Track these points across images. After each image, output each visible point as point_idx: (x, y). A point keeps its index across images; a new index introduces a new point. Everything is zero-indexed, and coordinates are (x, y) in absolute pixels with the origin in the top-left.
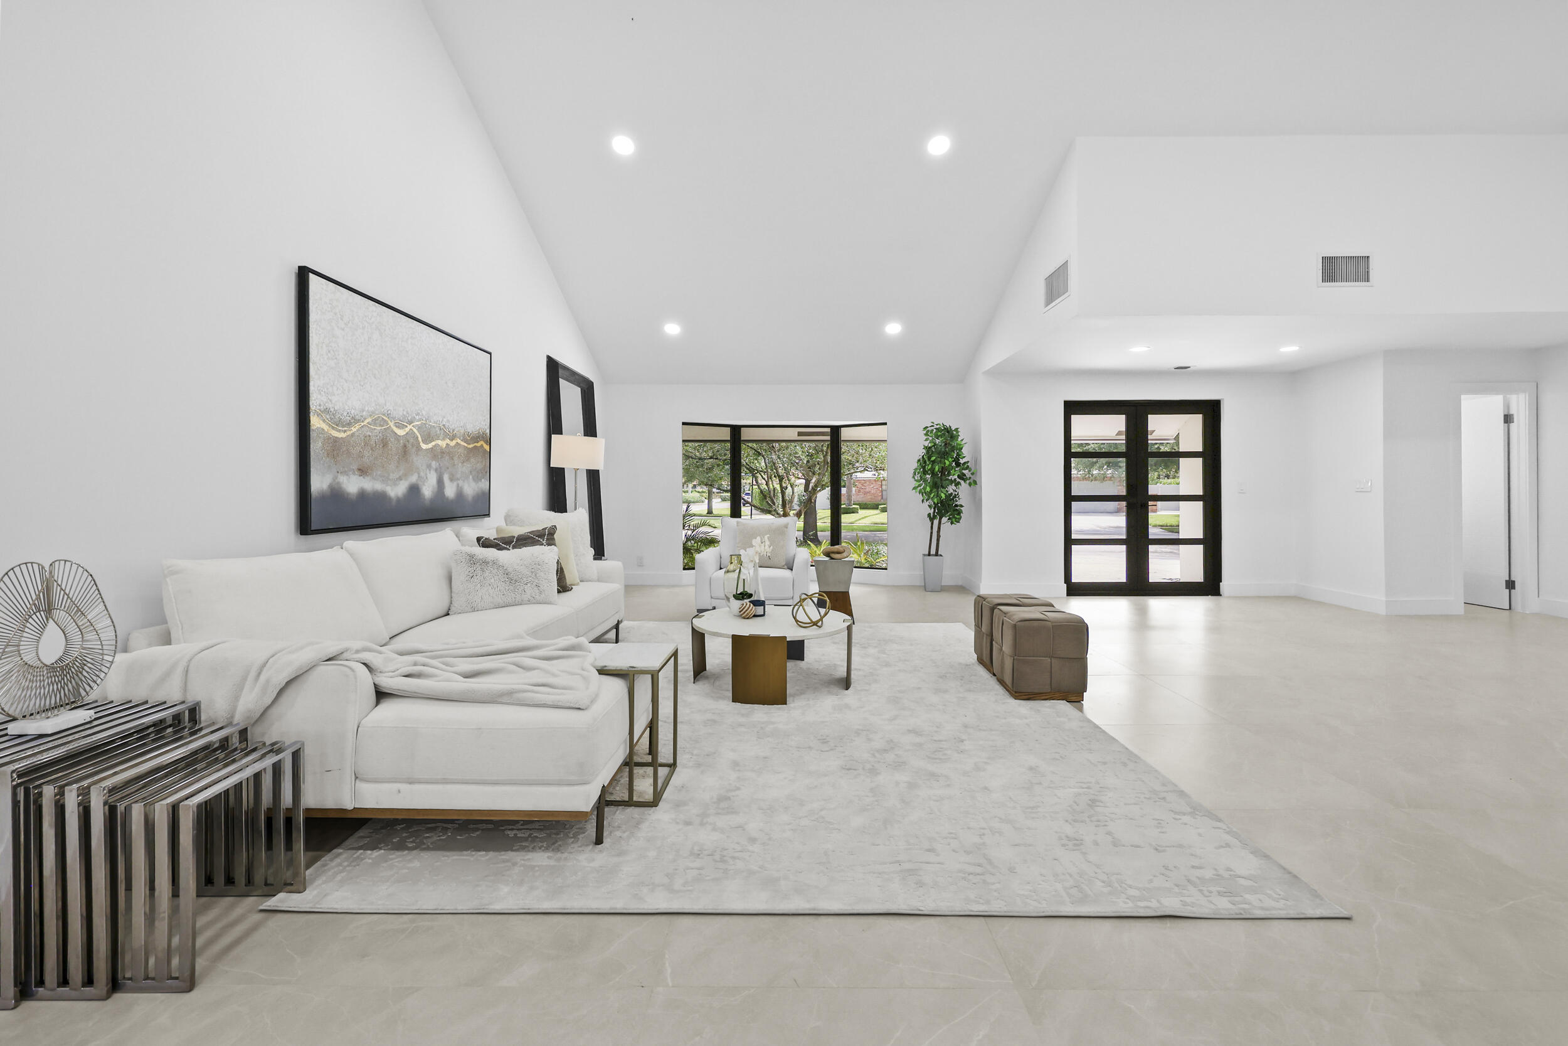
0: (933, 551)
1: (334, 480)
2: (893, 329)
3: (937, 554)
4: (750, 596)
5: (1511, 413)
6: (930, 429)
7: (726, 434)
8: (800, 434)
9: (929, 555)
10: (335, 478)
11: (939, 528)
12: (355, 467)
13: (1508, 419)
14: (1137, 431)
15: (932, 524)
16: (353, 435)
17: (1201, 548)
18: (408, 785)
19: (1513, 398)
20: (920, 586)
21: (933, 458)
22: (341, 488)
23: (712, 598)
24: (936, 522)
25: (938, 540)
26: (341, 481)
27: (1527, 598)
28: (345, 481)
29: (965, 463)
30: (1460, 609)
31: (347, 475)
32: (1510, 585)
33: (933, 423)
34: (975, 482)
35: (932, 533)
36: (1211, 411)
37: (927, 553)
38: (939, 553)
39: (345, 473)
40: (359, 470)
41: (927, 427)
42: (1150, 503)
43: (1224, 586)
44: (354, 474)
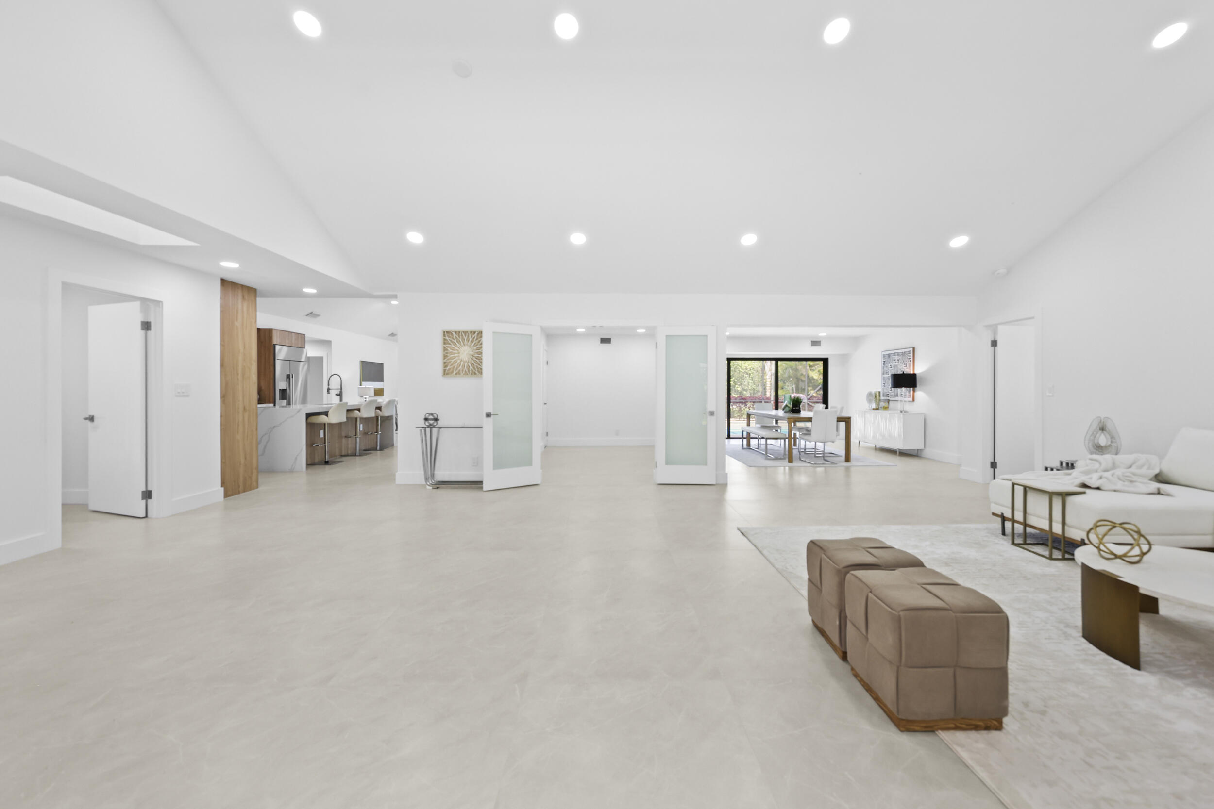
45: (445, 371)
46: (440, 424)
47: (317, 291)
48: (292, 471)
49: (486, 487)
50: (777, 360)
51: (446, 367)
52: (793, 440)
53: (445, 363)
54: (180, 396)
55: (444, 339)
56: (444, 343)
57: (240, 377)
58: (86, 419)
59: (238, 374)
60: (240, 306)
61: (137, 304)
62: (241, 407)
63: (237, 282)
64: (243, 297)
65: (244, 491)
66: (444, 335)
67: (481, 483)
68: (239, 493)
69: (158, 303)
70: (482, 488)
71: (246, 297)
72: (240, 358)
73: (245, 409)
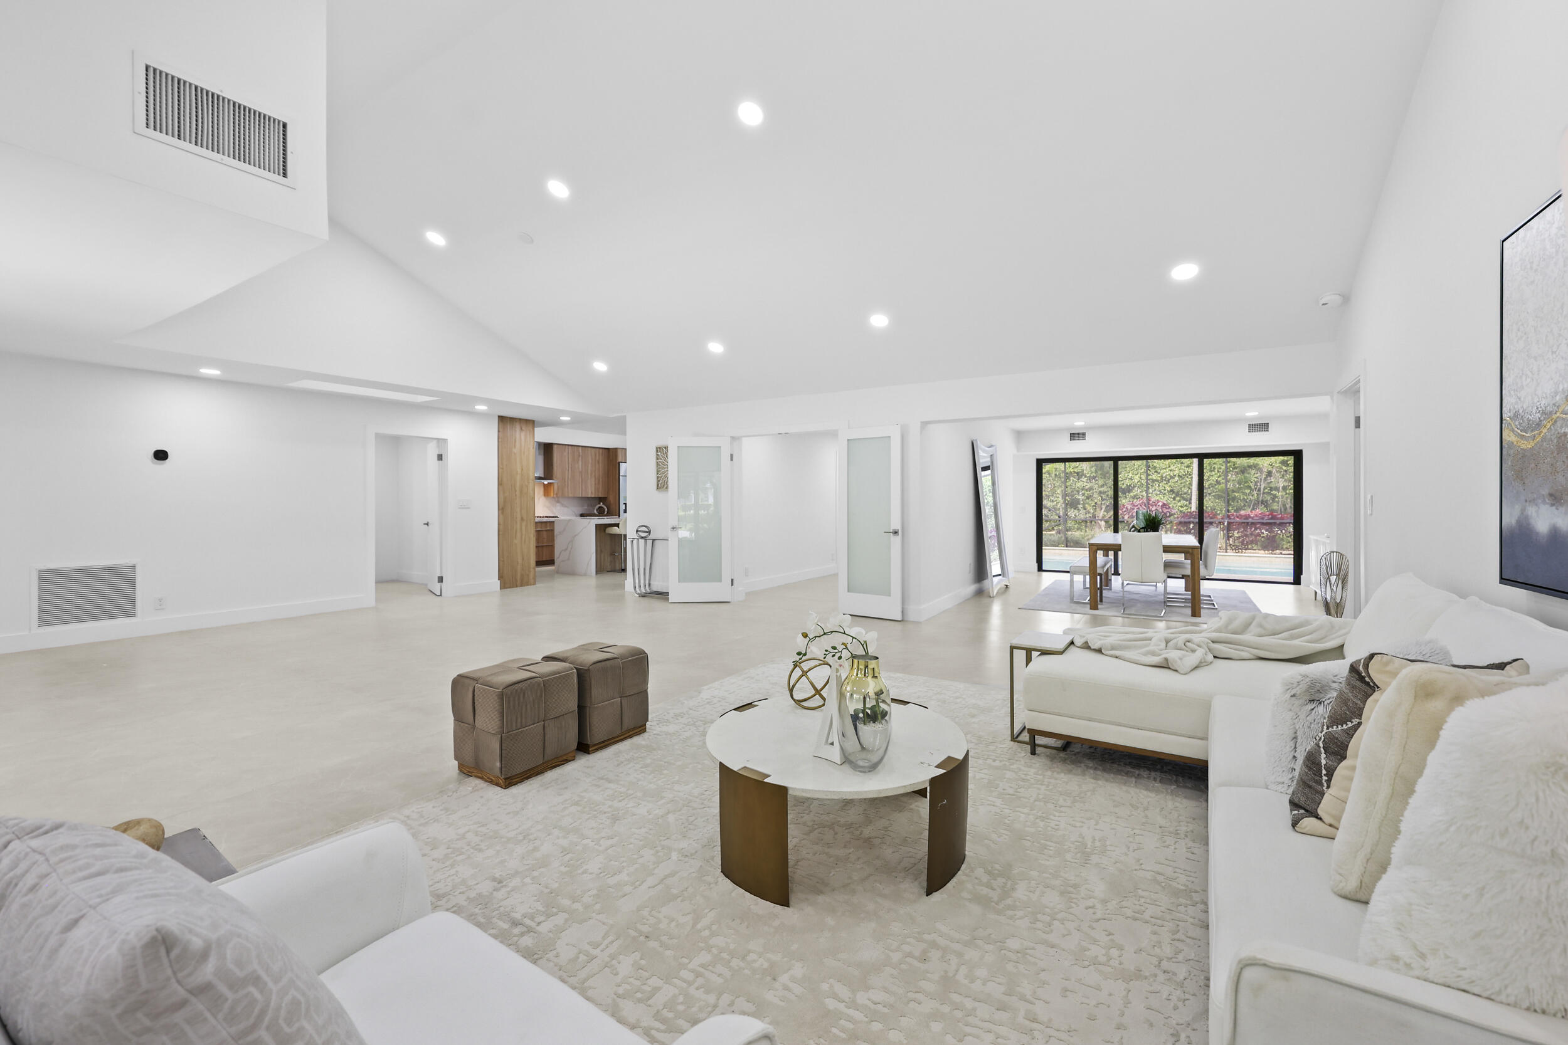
1: (1522, 513)
10: (1523, 510)
12: (1545, 491)
16: (1544, 439)
22: (1529, 524)
26: (1530, 513)
28: (1534, 514)
31: (1536, 505)
39: (1533, 501)
40: (1551, 495)
44: (1544, 502)
45: (658, 485)
46: (652, 536)
47: (571, 418)
48: (585, 575)
49: (672, 598)
50: (1201, 457)
51: (658, 481)
52: (1098, 577)
53: (658, 477)
54: (462, 508)
55: (657, 454)
56: (657, 459)
57: (518, 493)
58: (425, 524)
59: (516, 491)
60: (518, 436)
61: (435, 442)
62: (519, 516)
63: (514, 417)
64: (521, 429)
65: (521, 586)
66: (657, 451)
67: (667, 594)
68: (517, 587)
69: (445, 440)
70: (668, 599)
71: (523, 428)
72: (518, 478)
73: (522, 519)
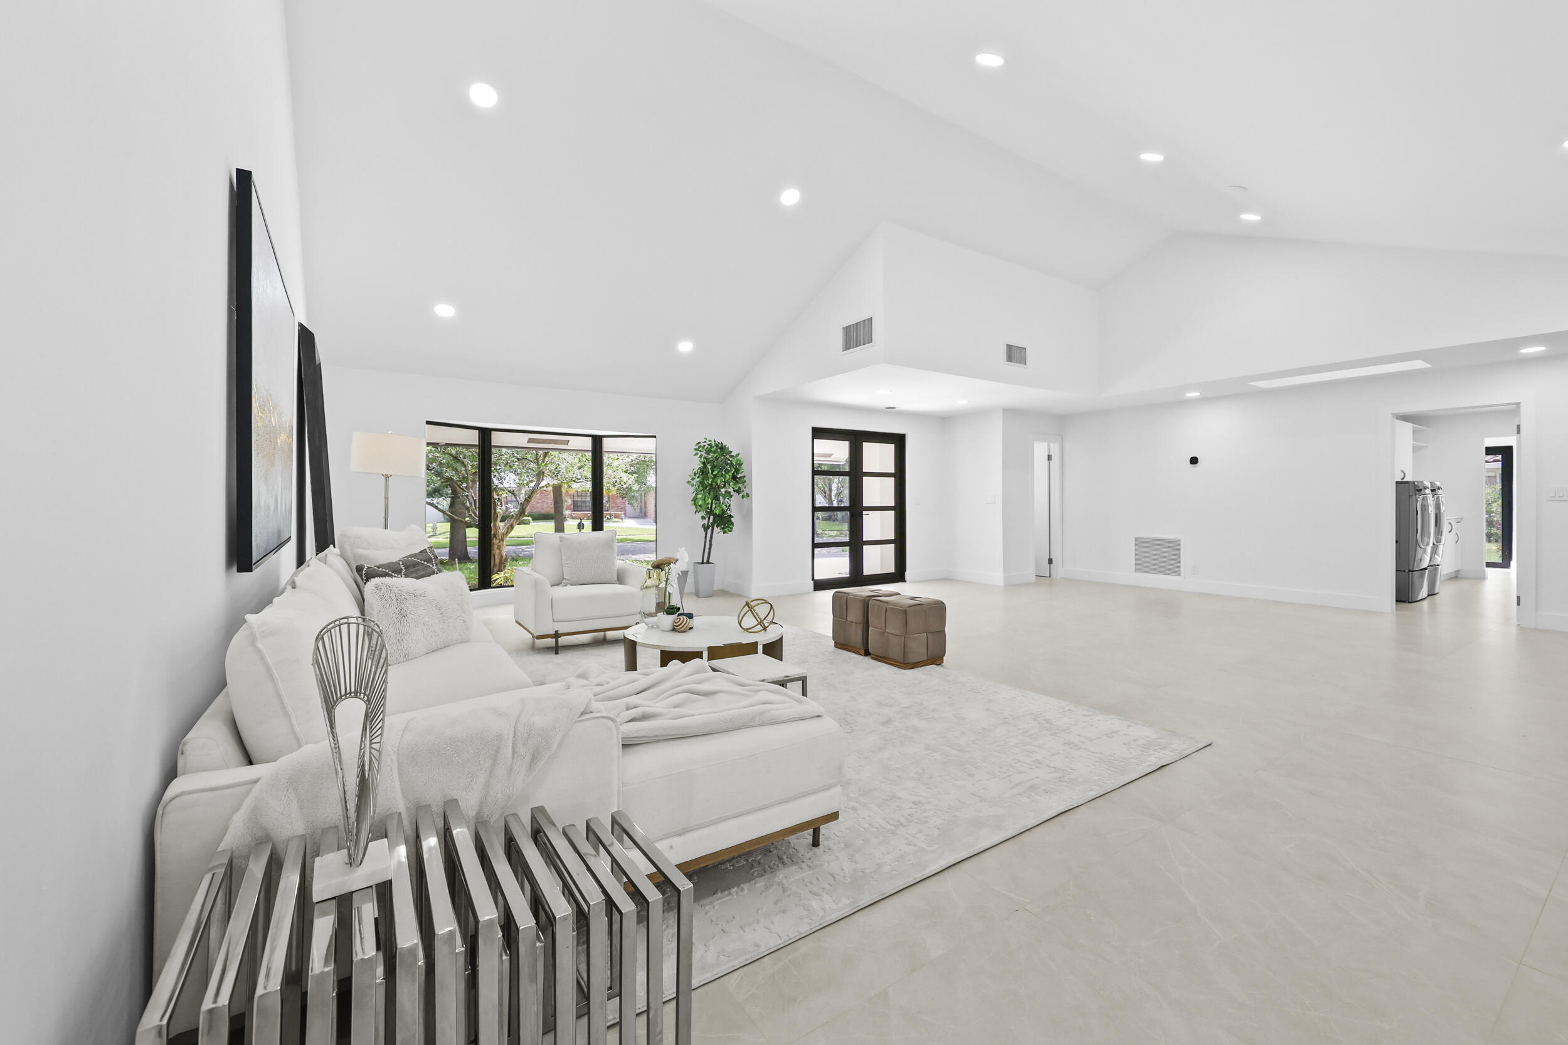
0: (705, 561)
2: (685, 347)
3: (708, 562)
4: (678, 609)
5: (1051, 454)
6: (702, 444)
7: (473, 438)
8: (530, 441)
9: (703, 563)
11: (711, 537)
13: (1049, 458)
14: (856, 457)
15: (706, 534)
17: (893, 546)
18: (679, 838)
19: (1052, 445)
20: (691, 593)
21: (715, 473)
23: (553, 621)
24: (709, 532)
25: (710, 549)
27: (1059, 570)
29: (741, 478)
30: (1034, 579)
32: (1050, 561)
33: (706, 439)
34: (748, 495)
35: (705, 542)
36: (899, 441)
37: (701, 561)
38: (710, 561)
41: (700, 443)
42: (864, 512)
43: (907, 574)
